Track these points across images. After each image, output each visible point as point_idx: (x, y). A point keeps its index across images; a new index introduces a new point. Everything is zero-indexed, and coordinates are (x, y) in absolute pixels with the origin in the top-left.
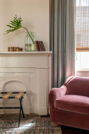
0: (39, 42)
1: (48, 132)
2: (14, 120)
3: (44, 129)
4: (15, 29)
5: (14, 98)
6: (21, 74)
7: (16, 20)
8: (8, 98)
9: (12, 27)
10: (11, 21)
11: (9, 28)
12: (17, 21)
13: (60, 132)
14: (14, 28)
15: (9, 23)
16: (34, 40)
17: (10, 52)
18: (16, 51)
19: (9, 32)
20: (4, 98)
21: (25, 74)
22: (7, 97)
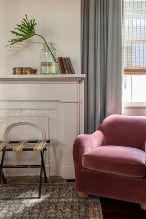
0: (64, 59)
1: (79, 206)
2: (22, 187)
3: (73, 202)
4: (25, 38)
5: (32, 150)
6: (34, 112)
7: (26, 23)
8: (23, 150)
9: (20, 35)
10: (18, 25)
11: (15, 37)
12: (28, 24)
13: (98, 207)
14: (23, 35)
15: (14, 28)
16: (56, 56)
17: (16, 76)
18: (26, 74)
19: (14, 43)
20: (15, 151)
21: (41, 112)
22: (20, 149)
